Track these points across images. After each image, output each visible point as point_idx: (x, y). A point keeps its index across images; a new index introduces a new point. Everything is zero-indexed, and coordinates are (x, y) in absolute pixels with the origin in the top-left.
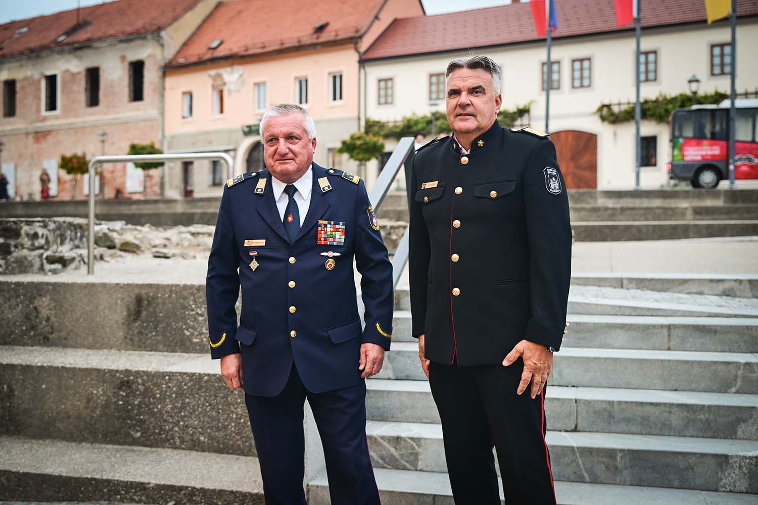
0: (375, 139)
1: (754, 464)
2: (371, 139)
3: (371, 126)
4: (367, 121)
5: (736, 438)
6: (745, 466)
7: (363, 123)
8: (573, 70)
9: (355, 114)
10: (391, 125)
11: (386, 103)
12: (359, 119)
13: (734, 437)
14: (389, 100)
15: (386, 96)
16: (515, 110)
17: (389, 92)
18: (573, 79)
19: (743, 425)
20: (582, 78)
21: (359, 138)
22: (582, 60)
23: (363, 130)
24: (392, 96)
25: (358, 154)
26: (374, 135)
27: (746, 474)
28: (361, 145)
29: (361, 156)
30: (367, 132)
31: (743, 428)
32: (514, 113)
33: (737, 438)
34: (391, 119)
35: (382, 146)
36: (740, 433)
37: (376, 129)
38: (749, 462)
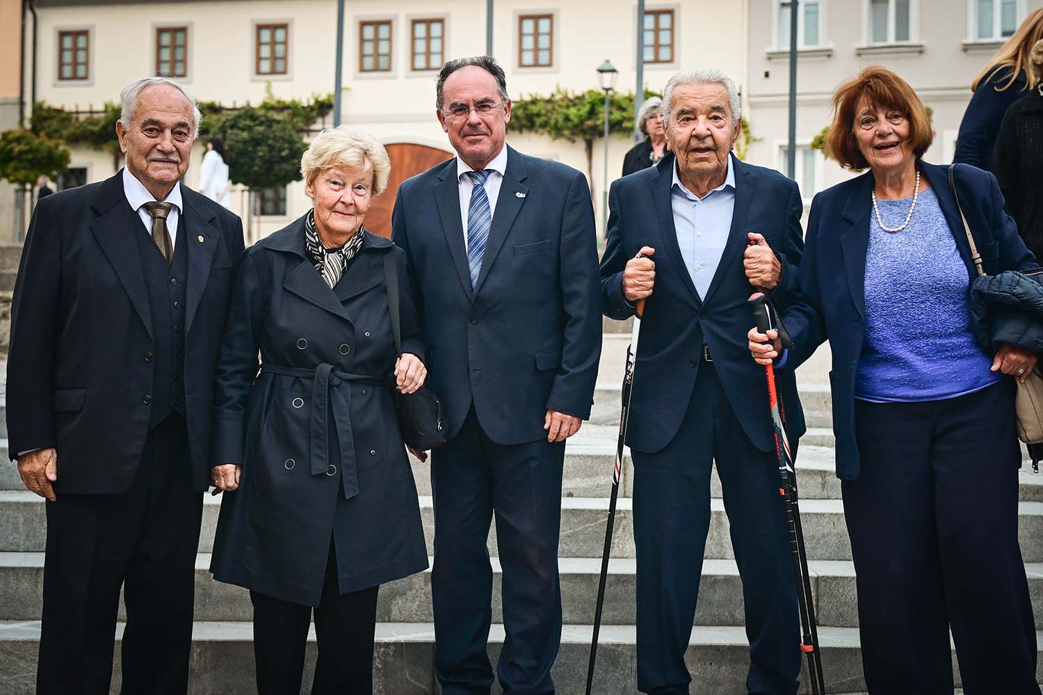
0: (52, 143)
1: (392, 653)
2: (43, 142)
3: (45, 118)
4: (37, 108)
5: (389, 622)
6: (379, 658)
7: (28, 112)
8: (413, 39)
9: (15, 95)
10: (82, 117)
11: (75, 77)
12: (22, 103)
13: (386, 619)
14: (81, 71)
15: (75, 64)
16: (312, 103)
17: (81, 56)
18: (413, 54)
19: (400, 601)
20: (428, 53)
21: (18, 140)
22: (428, 22)
23: (28, 125)
24: (86, 64)
25: (16, 169)
26: (50, 136)
27: (380, 669)
28: (21, 153)
29: (21, 174)
30: (35, 130)
31: (400, 604)
32: (311, 108)
33: (391, 620)
34: (84, 107)
35: (65, 158)
36: (395, 612)
37: (55, 124)
38: (384, 651)
